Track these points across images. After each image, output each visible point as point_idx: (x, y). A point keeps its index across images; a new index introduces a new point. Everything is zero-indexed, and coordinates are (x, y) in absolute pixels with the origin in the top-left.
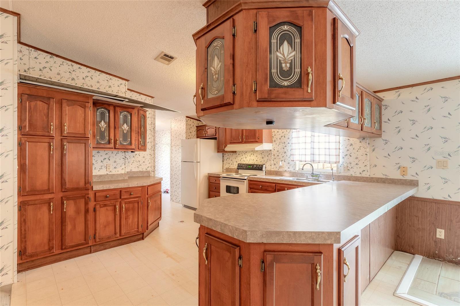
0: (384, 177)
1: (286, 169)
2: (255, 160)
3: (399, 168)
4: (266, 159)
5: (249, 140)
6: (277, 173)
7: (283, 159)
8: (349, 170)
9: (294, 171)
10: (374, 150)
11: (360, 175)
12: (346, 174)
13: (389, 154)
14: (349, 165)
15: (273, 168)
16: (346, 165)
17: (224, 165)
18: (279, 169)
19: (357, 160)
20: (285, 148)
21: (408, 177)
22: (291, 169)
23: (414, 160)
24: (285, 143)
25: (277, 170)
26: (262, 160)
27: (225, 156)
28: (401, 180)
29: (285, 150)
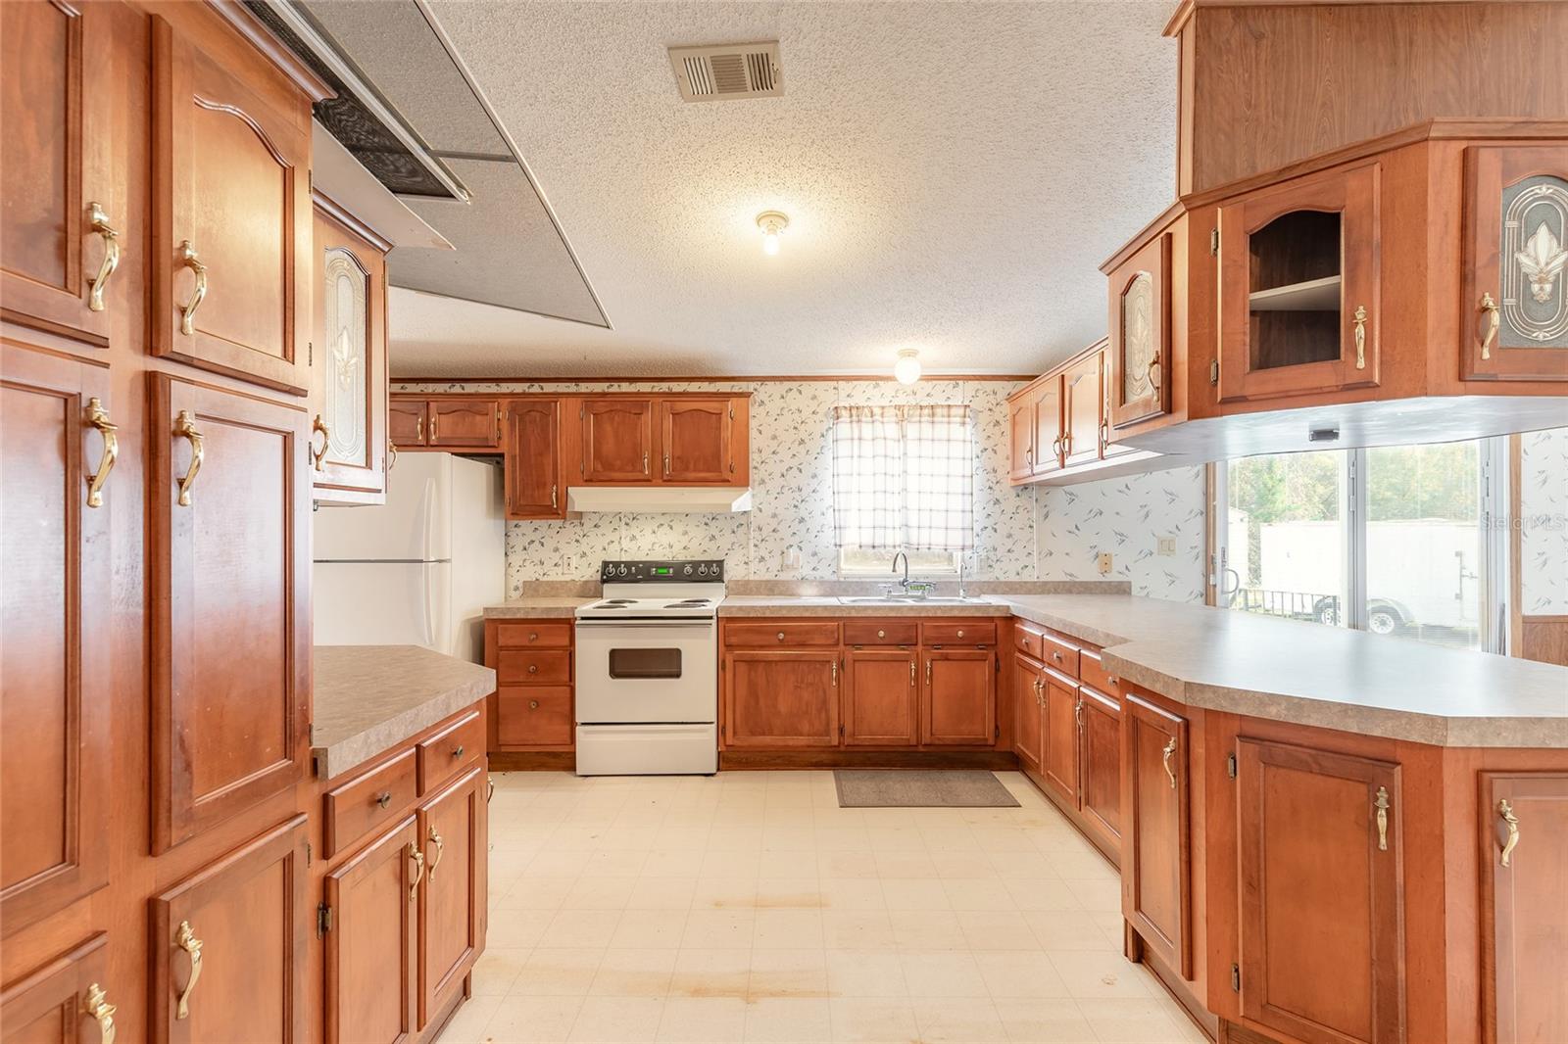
0: (1068, 579)
1: (806, 571)
2: (677, 547)
3: (1097, 556)
4: (725, 541)
5: (691, 475)
6: (771, 588)
7: (794, 541)
8: (990, 566)
9: (834, 578)
10: (1046, 516)
11: (1017, 579)
12: (985, 578)
13: (1076, 527)
14: (991, 554)
15: (759, 573)
16: (984, 554)
17: (512, 571)
18: (780, 573)
19: (1010, 541)
20: (802, 506)
21: (1113, 577)
22: (826, 574)
23: (1122, 538)
24: (800, 490)
25: (769, 576)
26: (706, 545)
27: (514, 532)
28: (1101, 582)
29: (803, 513)
